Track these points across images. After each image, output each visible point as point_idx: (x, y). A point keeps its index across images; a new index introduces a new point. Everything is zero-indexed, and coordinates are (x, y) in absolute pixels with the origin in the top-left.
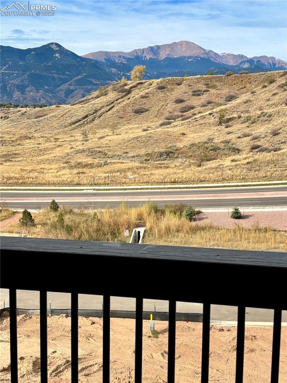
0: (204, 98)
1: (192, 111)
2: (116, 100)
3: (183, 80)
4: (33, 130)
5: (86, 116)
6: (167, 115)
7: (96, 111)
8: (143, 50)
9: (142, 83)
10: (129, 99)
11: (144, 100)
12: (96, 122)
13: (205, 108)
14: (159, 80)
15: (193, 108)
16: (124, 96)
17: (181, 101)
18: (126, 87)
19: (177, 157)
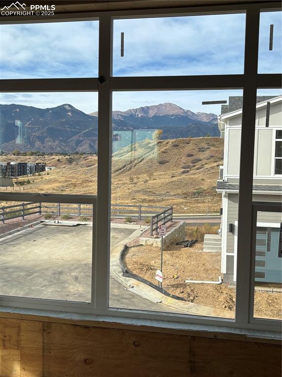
0: (207, 153)
1: (200, 162)
2: (145, 154)
3: (190, 140)
4: (89, 175)
5: (125, 166)
6: (183, 165)
7: (131, 162)
8: (136, 110)
9: (161, 142)
10: (153, 153)
11: (165, 155)
12: (133, 170)
13: (209, 160)
14: (173, 140)
15: (200, 160)
16: (150, 151)
17: (192, 155)
18: (151, 145)
19: (205, 196)
